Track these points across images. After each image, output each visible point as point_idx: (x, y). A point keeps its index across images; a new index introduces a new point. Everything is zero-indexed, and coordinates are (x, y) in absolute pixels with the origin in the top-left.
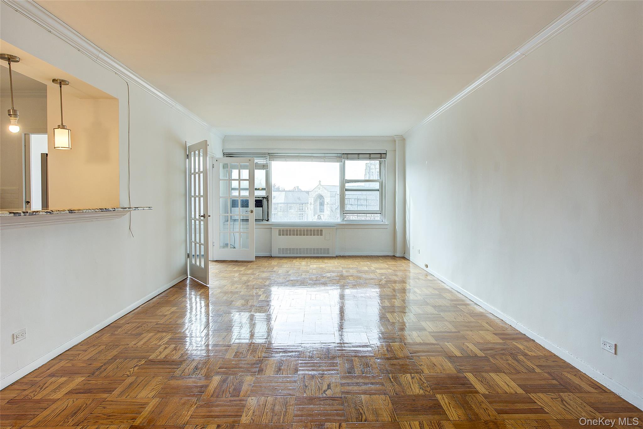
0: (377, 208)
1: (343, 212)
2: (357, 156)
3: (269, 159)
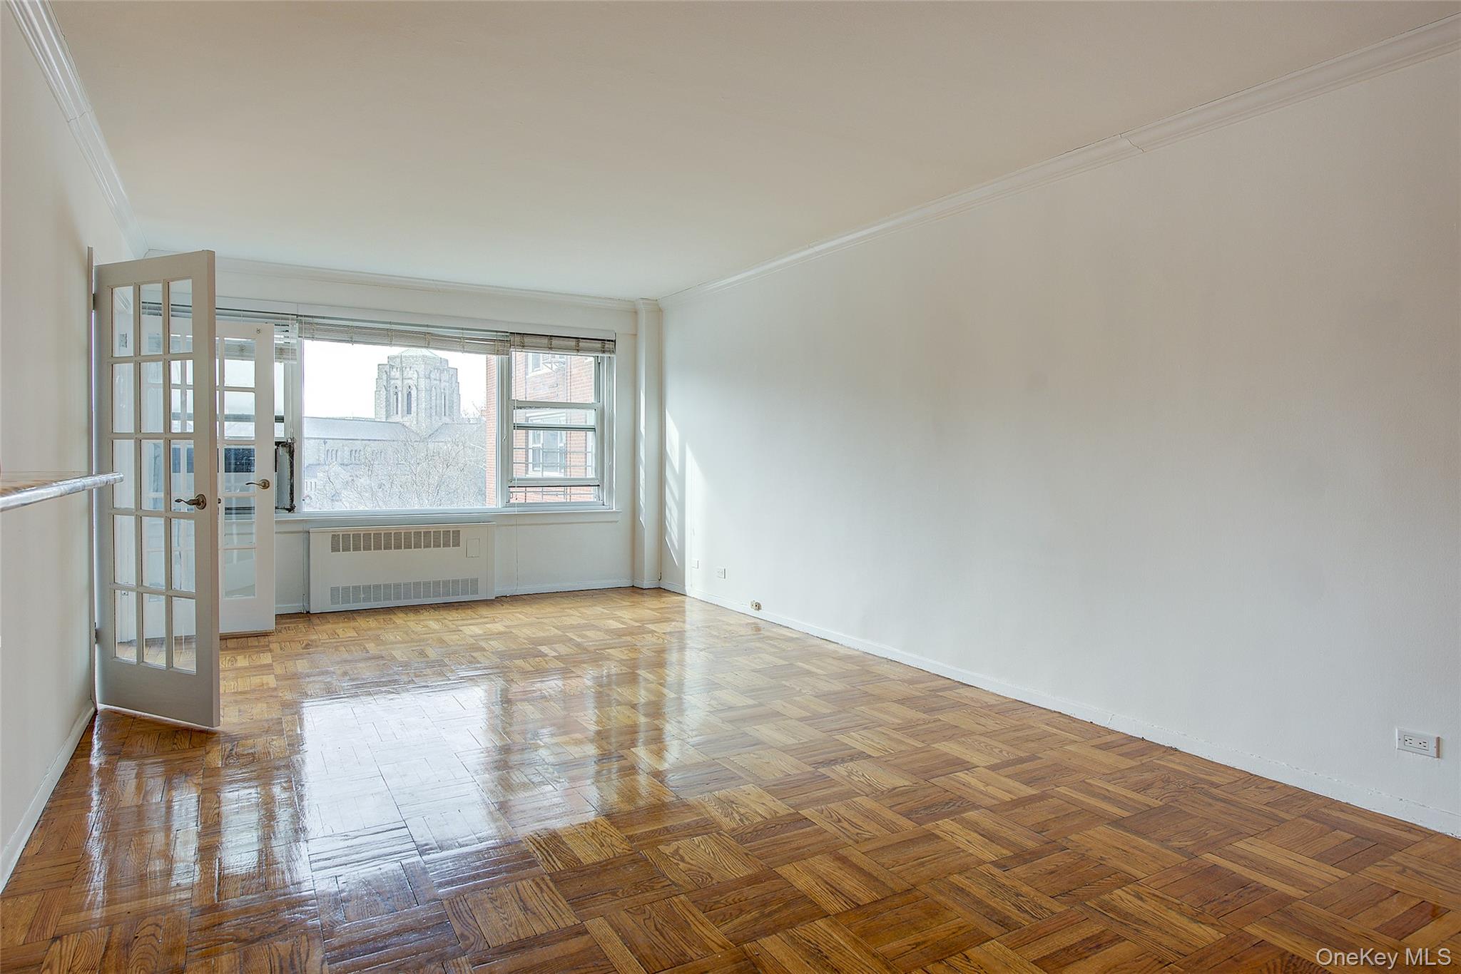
0: (591, 474)
1: (509, 482)
2: (545, 341)
3: (297, 331)
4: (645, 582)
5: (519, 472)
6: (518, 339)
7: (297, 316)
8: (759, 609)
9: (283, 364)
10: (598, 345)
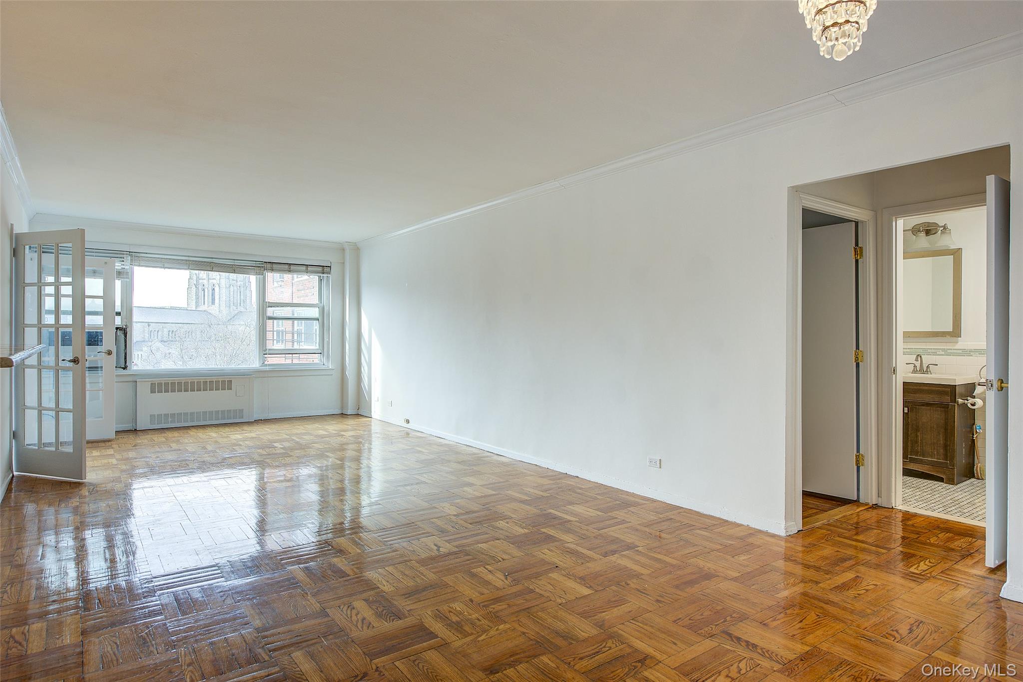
0: (315, 347)
1: (264, 351)
2: (287, 267)
3: (130, 261)
4: (349, 411)
5: (269, 345)
6: (269, 266)
7: (130, 252)
8: (408, 423)
9: (120, 281)
10: (320, 269)
